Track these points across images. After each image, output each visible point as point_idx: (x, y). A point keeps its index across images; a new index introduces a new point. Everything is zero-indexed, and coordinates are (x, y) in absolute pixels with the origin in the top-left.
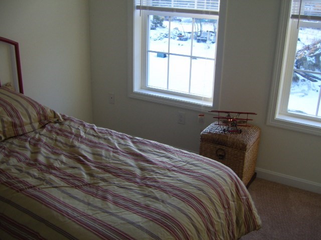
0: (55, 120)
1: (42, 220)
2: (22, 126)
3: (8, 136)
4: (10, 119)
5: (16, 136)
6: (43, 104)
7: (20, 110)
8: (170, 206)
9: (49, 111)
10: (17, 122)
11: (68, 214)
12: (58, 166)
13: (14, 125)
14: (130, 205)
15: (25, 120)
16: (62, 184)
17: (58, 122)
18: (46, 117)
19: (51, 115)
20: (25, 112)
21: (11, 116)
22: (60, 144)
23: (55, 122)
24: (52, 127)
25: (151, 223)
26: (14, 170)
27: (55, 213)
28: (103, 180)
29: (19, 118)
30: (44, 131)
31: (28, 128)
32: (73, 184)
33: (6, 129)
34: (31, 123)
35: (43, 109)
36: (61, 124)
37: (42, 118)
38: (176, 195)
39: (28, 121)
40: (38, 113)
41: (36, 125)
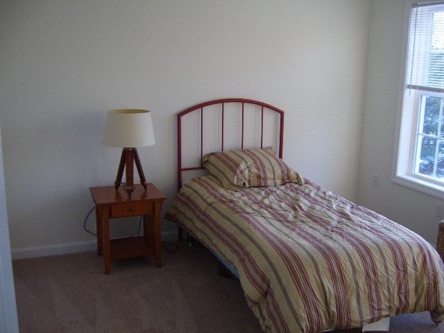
0: (296, 181)
1: (242, 230)
2: (265, 179)
3: (252, 185)
4: (256, 171)
5: (259, 186)
6: (290, 166)
7: (267, 166)
8: (338, 244)
9: (293, 172)
10: (262, 175)
11: (259, 229)
12: (275, 207)
13: (259, 177)
14: (308, 237)
15: (269, 175)
16: (270, 216)
17: (299, 183)
18: (288, 178)
19: (295, 176)
20: (271, 169)
21: (258, 169)
22: (288, 197)
23: (296, 184)
24: (291, 186)
25: (314, 248)
26: (241, 203)
27: (251, 227)
28: (302, 221)
29: (264, 172)
30: (283, 187)
31: (270, 182)
32: (277, 218)
33: (252, 179)
34: (274, 179)
35: (288, 170)
36: (300, 185)
37: (286, 177)
38: (349, 240)
39: (272, 177)
40: (283, 172)
41: (279, 182)
